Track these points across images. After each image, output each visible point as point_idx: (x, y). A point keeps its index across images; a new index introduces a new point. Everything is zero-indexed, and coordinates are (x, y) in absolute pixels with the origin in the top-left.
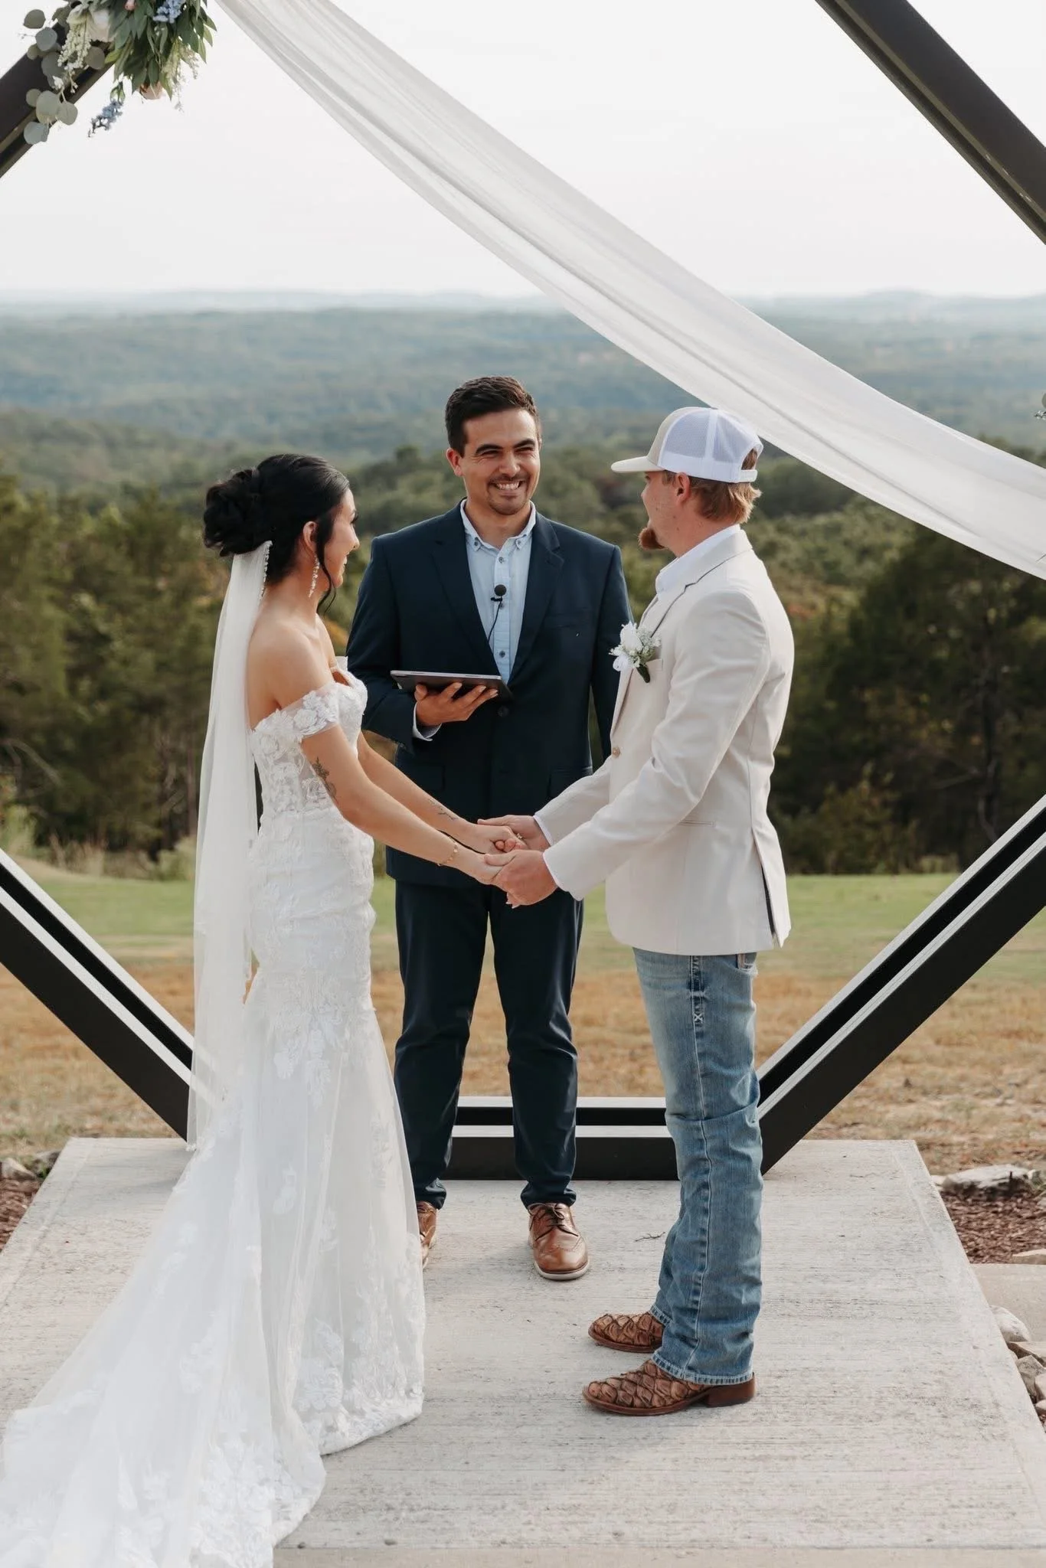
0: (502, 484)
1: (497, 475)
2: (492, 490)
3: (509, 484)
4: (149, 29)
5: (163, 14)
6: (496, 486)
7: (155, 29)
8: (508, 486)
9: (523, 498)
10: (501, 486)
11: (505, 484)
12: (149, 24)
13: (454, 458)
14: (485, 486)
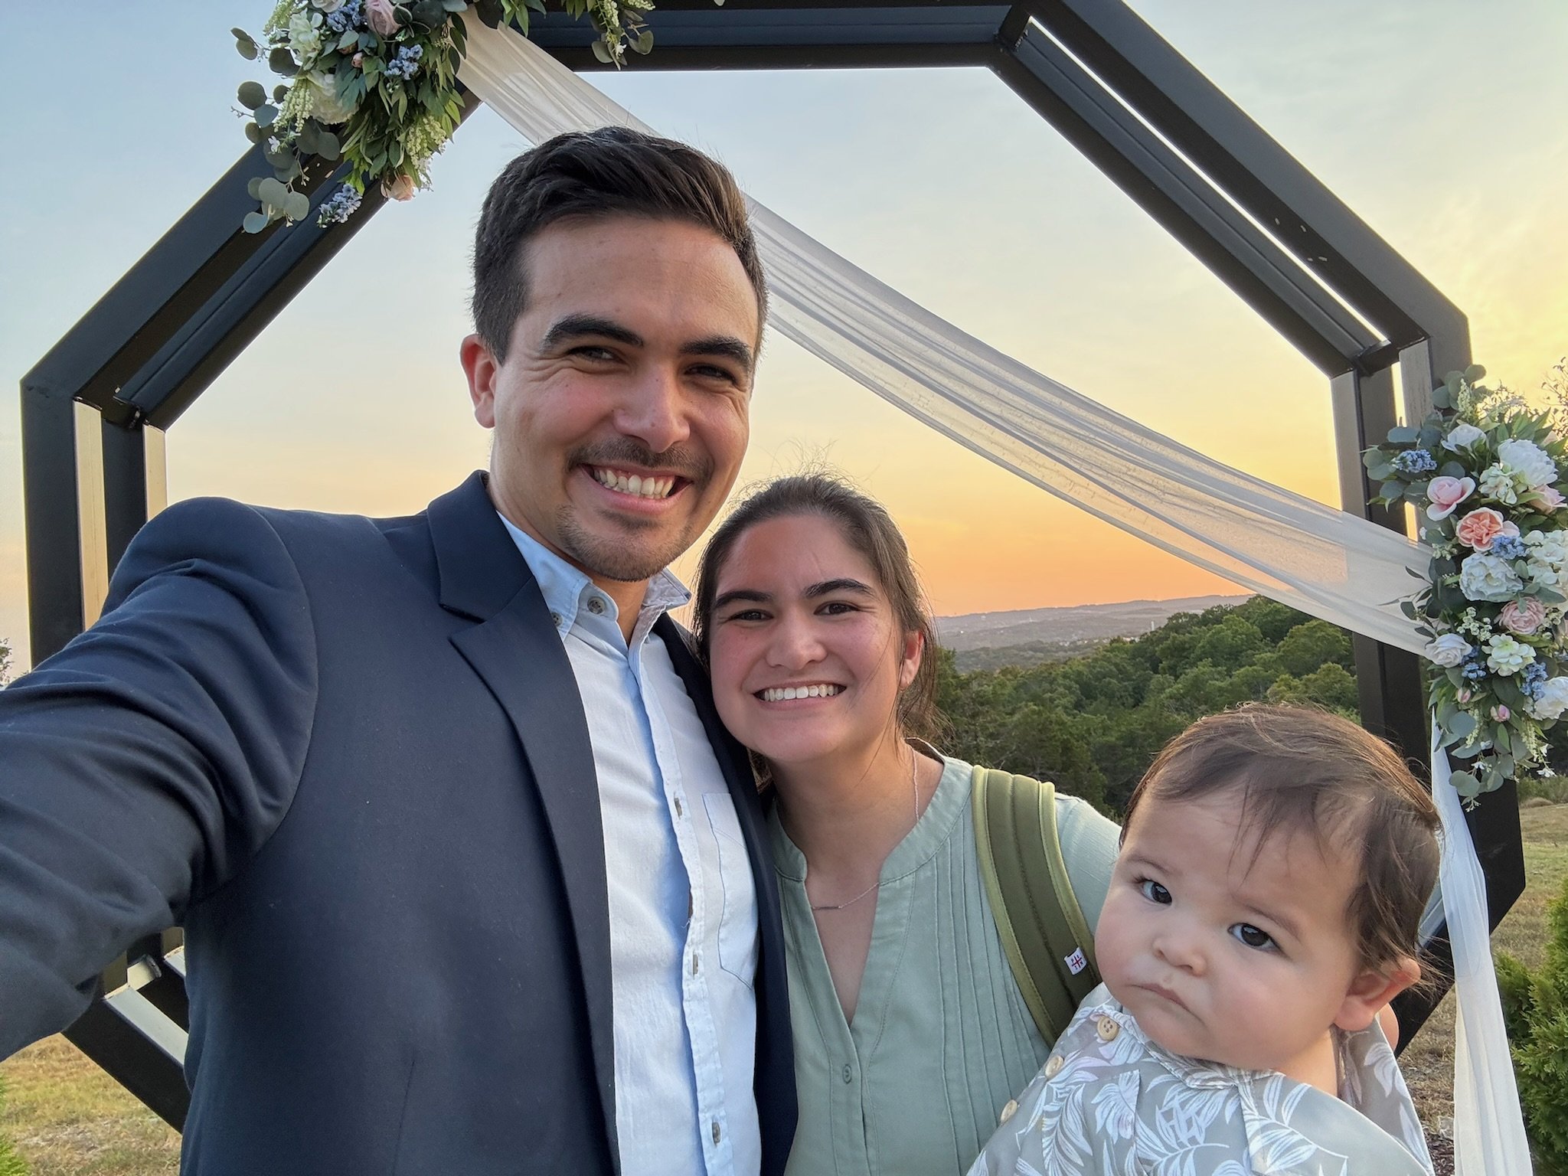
0: (616, 470)
1: (604, 438)
2: (581, 482)
3: (644, 476)
4: (381, 85)
5: (396, 66)
6: (592, 470)
7: (388, 86)
8: (634, 483)
9: (677, 534)
10: (610, 477)
11: (628, 473)
12: (382, 80)
13: (480, 363)
14: (556, 463)
